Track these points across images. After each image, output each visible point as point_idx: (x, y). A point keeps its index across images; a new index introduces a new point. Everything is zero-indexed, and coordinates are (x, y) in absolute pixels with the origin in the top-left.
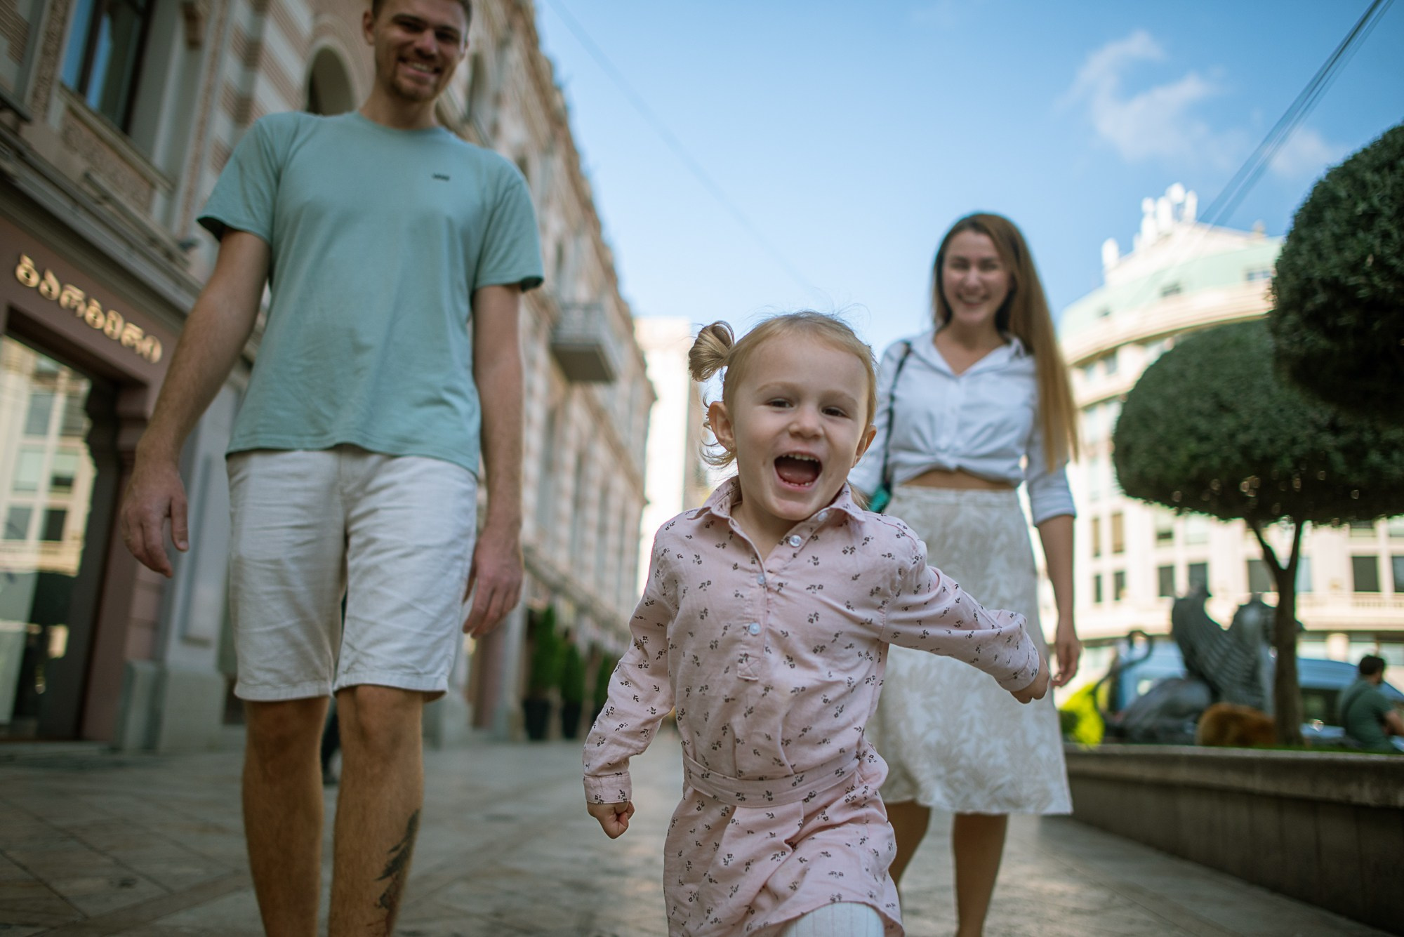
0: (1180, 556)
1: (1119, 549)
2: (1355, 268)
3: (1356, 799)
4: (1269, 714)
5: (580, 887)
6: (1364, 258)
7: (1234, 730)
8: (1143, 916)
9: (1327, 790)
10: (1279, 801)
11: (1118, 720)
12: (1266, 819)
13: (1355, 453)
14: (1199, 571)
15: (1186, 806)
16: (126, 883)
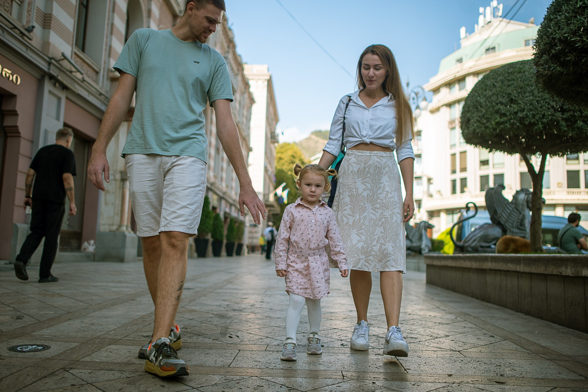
0: (490, 171)
1: (464, 169)
2: (575, 33)
3: (564, 274)
4: (528, 240)
5: (222, 316)
6: (579, 28)
7: (512, 246)
8: (470, 325)
9: (552, 270)
10: (531, 275)
11: (461, 244)
12: (525, 284)
13: (571, 121)
14: (499, 177)
15: (490, 279)
16: (18, 318)
